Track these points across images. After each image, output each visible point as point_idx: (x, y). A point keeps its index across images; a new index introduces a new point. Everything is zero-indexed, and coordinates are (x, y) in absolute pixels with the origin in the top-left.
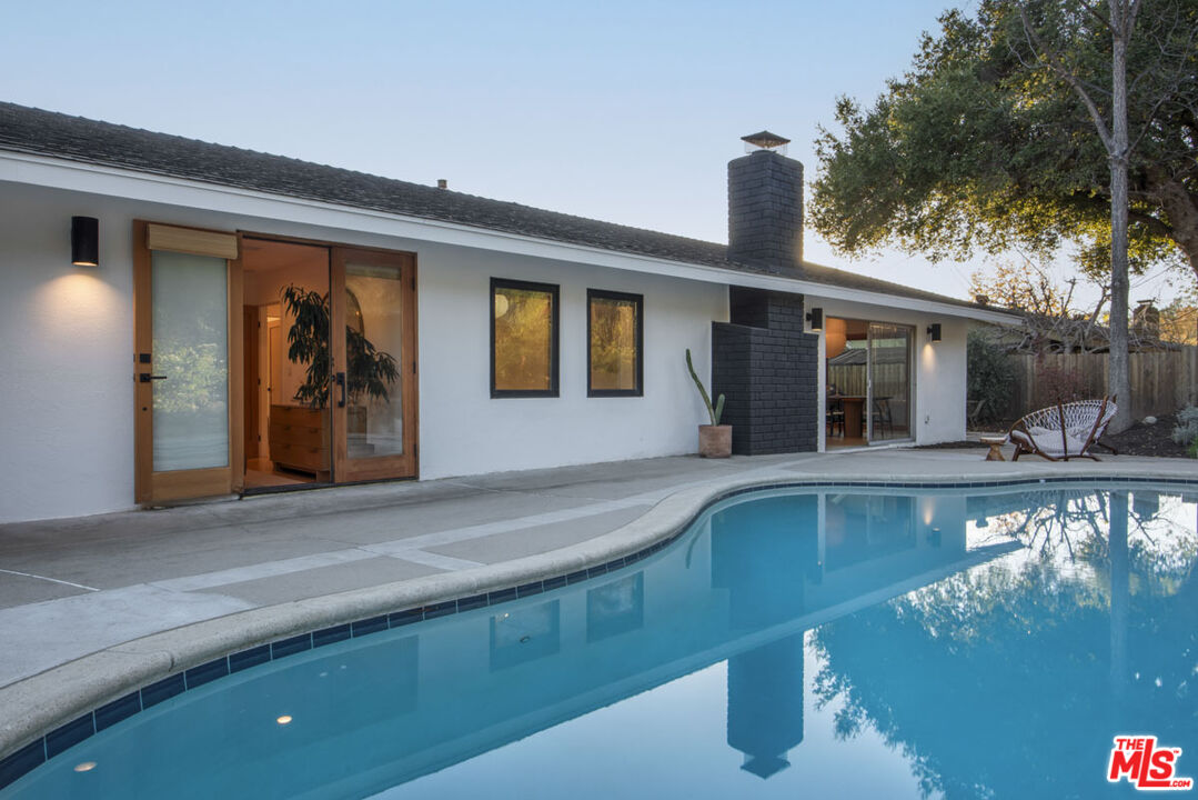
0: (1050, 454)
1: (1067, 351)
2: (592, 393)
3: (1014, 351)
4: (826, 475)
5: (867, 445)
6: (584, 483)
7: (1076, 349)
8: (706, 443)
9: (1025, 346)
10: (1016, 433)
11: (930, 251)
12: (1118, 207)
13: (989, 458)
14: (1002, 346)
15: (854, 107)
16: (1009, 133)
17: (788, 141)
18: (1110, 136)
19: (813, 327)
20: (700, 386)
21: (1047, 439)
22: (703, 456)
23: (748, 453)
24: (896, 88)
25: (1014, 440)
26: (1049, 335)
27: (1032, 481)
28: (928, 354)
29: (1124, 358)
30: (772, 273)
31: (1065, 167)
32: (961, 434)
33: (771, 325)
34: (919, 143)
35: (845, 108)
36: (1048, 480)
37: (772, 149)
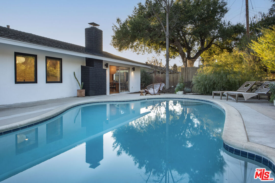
0: (152, 94)
1: (161, 73)
2: (47, 82)
3: (151, 73)
4: (102, 100)
5: (119, 93)
6: (42, 105)
7: (162, 73)
8: (79, 94)
9: (153, 72)
10: (146, 90)
11: (137, 52)
12: (167, 46)
13: (141, 95)
14: (149, 72)
15: (120, 20)
16: (150, 29)
17: (99, 25)
18: (166, 32)
19: (106, 67)
20: (77, 80)
21: (151, 91)
22: (78, 97)
23: (89, 96)
24: (130, 17)
25: (146, 91)
26: (158, 70)
27: (144, 99)
28: (132, 74)
29: (168, 75)
30: (95, 55)
31: (159, 37)
32: (139, 90)
33: (95, 66)
34: (133, 29)
35: (118, 20)
36: (147, 99)
37: (95, 27)
